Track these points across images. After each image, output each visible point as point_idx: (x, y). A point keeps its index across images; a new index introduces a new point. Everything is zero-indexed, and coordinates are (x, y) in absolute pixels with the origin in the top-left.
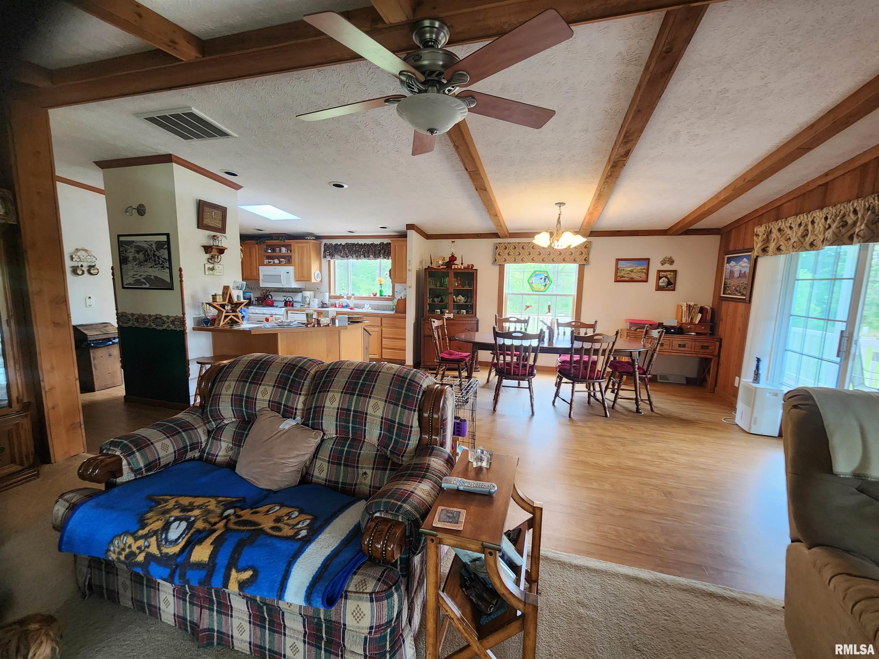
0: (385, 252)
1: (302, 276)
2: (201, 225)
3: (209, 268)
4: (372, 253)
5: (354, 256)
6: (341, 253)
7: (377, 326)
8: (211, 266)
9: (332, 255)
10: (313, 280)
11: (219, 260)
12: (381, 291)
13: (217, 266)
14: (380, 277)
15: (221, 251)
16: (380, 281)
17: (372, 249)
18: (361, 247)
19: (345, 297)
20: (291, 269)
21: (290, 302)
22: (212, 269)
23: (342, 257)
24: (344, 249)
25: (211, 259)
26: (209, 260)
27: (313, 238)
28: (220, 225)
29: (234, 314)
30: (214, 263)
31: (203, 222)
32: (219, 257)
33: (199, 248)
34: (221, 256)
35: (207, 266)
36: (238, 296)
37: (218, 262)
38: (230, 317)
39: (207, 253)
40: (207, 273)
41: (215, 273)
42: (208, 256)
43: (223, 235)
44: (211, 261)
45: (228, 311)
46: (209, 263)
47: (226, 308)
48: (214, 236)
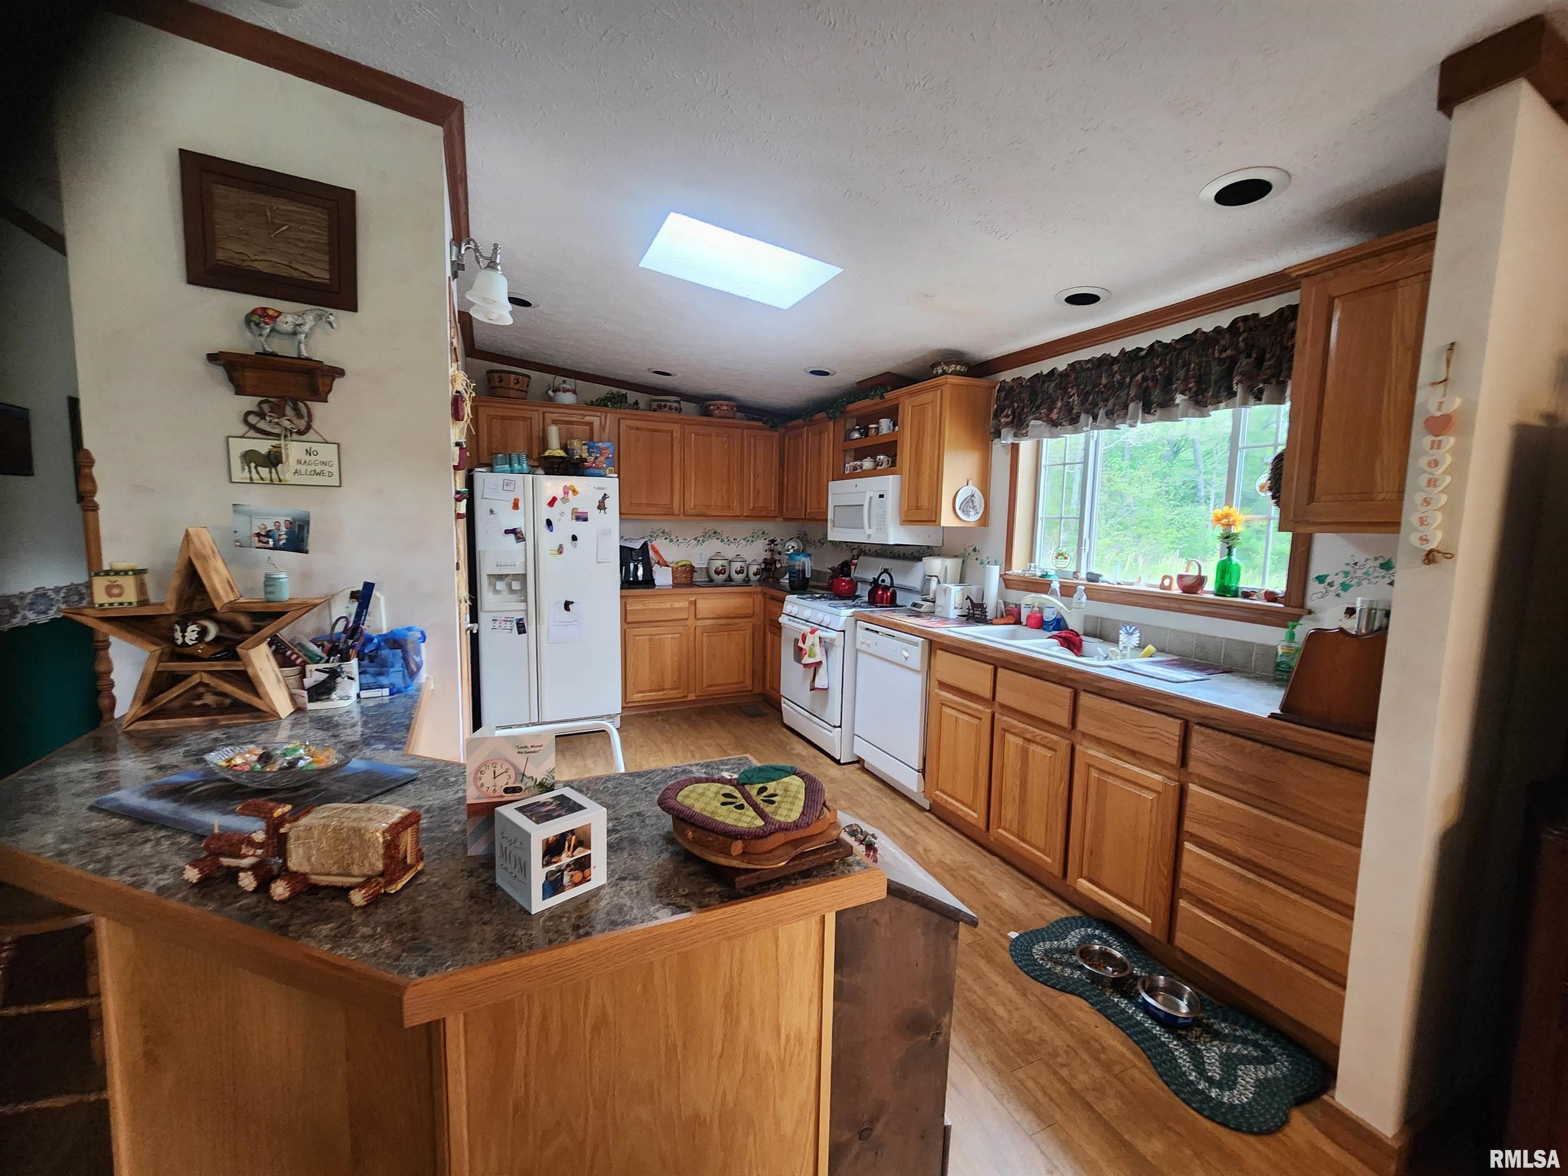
0: (1259, 362)
1: (918, 508)
2: (205, 268)
3: (249, 457)
4: (1186, 380)
5: (1102, 412)
6: (1051, 410)
8: (263, 446)
9: (1019, 425)
10: (947, 519)
11: (302, 424)
12: (1224, 570)
13: (294, 450)
14: (1229, 501)
15: (318, 379)
16: (1226, 522)
17: (1187, 364)
18: (1136, 365)
19: (1056, 585)
20: (890, 484)
21: (886, 588)
23: (1055, 424)
24: (1065, 389)
25: (261, 415)
26: (252, 419)
27: (958, 368)
28: (320, 273)
29: (218, 666)
30: (278, 436)
31: (220, 255)
32: (301, 405)
33: (200, 366)
34: (317, 407)
35: (240, 446)
36: (270, 582)
37: (300, 433)
38: (196, 679)
39: (240, 390)
40: (239, 473)
41: (288, 477)
42: (249, 403)
43: (339, 317)
44: (262, 425)
45: (187, 650)
46: (252, 433)
47: (178, 635)
48: (254, 312)
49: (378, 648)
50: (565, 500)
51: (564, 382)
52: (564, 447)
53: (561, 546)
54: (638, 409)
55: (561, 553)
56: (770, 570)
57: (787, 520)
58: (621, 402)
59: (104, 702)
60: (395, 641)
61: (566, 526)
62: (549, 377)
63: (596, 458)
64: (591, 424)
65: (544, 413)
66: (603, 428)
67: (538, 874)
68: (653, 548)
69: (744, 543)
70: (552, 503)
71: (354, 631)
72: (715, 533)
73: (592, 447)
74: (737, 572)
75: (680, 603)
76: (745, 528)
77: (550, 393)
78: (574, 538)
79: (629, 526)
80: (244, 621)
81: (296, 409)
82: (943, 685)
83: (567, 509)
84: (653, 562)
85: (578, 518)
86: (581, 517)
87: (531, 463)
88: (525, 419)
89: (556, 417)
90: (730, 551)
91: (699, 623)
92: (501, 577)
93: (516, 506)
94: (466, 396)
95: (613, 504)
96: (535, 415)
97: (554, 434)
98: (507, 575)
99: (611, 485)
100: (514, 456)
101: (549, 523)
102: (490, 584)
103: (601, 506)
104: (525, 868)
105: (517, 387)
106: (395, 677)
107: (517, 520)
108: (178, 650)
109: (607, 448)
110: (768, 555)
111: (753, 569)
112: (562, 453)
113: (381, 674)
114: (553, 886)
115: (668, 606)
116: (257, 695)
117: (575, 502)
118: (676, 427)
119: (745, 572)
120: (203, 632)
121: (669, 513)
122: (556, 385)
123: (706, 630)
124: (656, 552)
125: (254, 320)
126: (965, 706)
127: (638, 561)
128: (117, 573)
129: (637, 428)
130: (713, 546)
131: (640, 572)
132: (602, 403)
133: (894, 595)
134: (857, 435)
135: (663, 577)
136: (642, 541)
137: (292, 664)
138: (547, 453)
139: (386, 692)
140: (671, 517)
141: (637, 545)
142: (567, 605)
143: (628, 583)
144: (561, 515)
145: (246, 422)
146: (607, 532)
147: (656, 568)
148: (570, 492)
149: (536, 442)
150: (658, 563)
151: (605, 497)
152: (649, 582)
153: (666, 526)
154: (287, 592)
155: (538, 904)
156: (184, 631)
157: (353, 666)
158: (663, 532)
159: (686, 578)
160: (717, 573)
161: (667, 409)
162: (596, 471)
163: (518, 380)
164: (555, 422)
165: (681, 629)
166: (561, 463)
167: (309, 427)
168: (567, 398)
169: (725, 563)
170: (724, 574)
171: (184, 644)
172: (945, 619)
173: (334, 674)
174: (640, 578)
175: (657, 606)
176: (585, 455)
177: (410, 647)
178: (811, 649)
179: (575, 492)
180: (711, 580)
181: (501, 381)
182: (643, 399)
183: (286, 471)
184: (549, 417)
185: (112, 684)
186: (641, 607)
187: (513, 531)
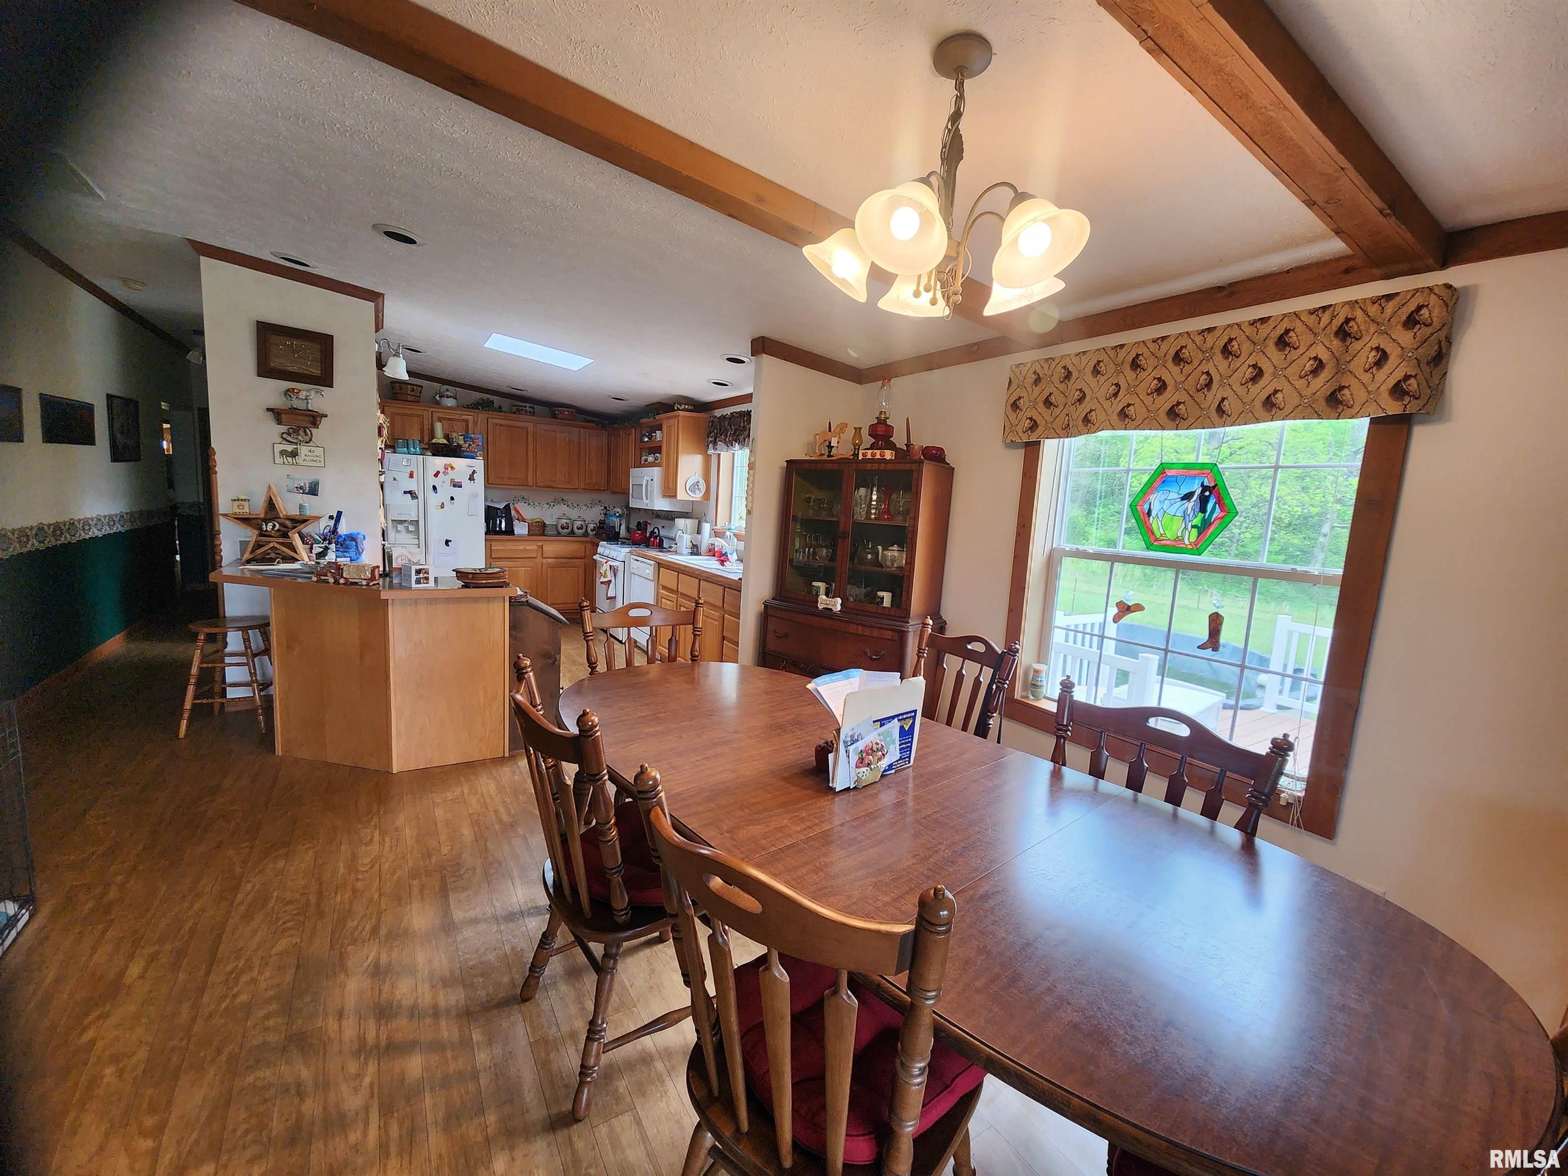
1: (668, 487)
2: (265, 370)
3: (283, 453)
6: (726, 437)
7: (714, 606)
8: (290, 448)
9: (715, 443)
10: (681, 495)
11: (308, 438)
13: (303, 450)
15: (315, 418)
20: (656, 472)
21: (656, 537)
22: (294, 454)
24: (730, 426)
25: (289, 434)
26: (285, 436)
27: (686, 407)
28: (316, 371)
29: (281, 540)
30: (296, 444)
31: (272, 365)
32: (308, 431)
33: (261, 413)
34: (314, 430)
35: (279, 448)
36: (301, 507)
37: (307, 442)
38: (271, 545)
39: (279, 422)
40: (278, 460)
41: (300, 462)
42: (283, 428)
43: (326, 390)
44: (289, 438)
45: (267, 533)
46: (284, 442)
47: (264, 527)
48: (288, 390)
49: (345, 540)
50: (445, 473)
51: (448, 390)
52: (447, 437)
53: (443, 503)
54: (501, 412)
55: (443, 508)
56: (603, 528)
57: (613, 493)
58: (488, 406)
59: (218, 558)
60: (352, 538)
61: (446, 491)
62: (437, 385)
63: (470, 445)
64: (467, 421)
65: (432, 412)
66: (475, 423)
67: (414, 578)
68: (515, 509)
69: (585, 508)
70: (436, 475)
71: (334, 531)
72: (563, 500)
73: (467, 438)
74: (578, 529)
75: (531, 547)
76: (586, 498)
77: (437, 398)
78: (452, 498)
79: (494, 494)
80: (288, 523)
81: (305, 432)
82: (664, 588)
83: (448, 478)
84: (514, 518)
85: (454, 486)
86: (457, 485)
87: (423, 446)
88: (418, 416)
89: (441, 415)
90: (573, 513)
91: (544, 560)
92: (401, 522)
93: (411, 476)
94: (385, 426)
95: (480, 477)
96: (426, 413)
97: (438, 426)
98: (406, 521)
99: (478, 464)
100: (411, 442)
101: (434, 488)
102: (393, 527)
103: (472, 478)
104: (410, 576)
105: (412, 393)
106: (353, 553)
107: (412, 485)
108: (264, 533)
109: (478, 438)
110: (602, 517)
111: (591, 526)
112: (445, 442)
113: (346, 552)
114: (418, 581)
115: (522, 548)
116: (296, 552)
117: (452, 474)
118: (530, 426)
119: (584, 528)
120: (274, 526)
121: (525, 485)
122: (442, 391)
123: (550, 566)
124: (518, 512)
125: (288, 393)
126: (670, 596)
127: (502, 517)
128: (242, 500)
129: (501, 425)
130: (562, 509)
131: (503, 525)
132: (475, 406)
133: (661, 541)
134: (646, 439)
135: (520, 529)
136: (506, 504)
137: (307, 544)
138: (434, 441)
139: (349, 559)
140: (525, 487)
141: (501, 506)
142: (447, 542)
143: (491, 530)
144: (443, 483)
145: (282, 437)
146: (476, 495)
147: (516, 522)
148: (449, 469)
149: (426, 432)
150: (518, 520)
151: (474, 472)
152: (510, 531)
153: (524, 494)
154: (308, 513)
155: (414, 585)
156: (266, 525)
157: (333, 546)
158: (523, 498)
159: (539, 531)
160: (563, 528)
161: (523, 412)
162: (469, 454)
163: (413, 389)
164: (440, 420)
165: (531, 564)
166: (443, 448)
167: (311, 440)
168: (450, 402)
169: (568, 521)
170: (568, 529)
171: (267, 531)
172: (681, 554)
173: (326, 549)
174: (503, 529)
175: (514, 548)
176: (461, 442)
177: (359, 541)
178: (605, 573)
179: (452, 468)
180: (559, 533)
181: (401, 389)
182: (506, 403)
183: (300, 459)
184: (436, 415)
185: (221, 550)
186: (502, 548)
187: (410, 492)
